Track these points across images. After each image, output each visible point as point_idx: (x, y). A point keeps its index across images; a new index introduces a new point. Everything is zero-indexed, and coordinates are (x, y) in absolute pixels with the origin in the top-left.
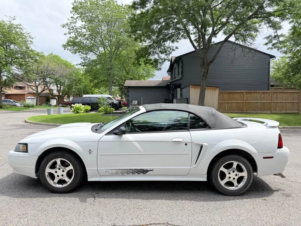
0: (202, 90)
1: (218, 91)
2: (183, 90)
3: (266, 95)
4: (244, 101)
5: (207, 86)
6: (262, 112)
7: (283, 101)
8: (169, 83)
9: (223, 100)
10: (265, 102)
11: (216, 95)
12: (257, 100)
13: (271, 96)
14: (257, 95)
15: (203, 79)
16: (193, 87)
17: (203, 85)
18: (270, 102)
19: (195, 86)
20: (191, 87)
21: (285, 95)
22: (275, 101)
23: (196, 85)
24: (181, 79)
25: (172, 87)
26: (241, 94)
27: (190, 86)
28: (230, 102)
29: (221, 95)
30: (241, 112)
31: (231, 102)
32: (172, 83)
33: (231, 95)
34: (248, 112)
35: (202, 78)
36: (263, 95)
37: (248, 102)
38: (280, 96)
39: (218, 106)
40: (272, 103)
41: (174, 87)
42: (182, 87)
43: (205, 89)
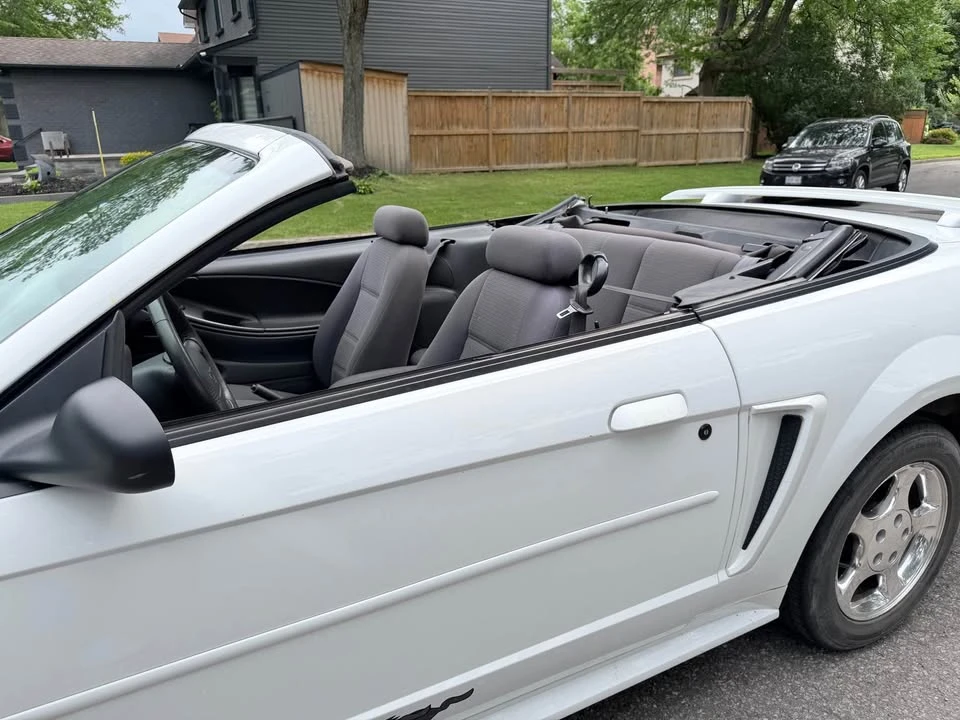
0: (352, 84)
1: (405, 89)
2: (267, 84)
3: (554, 106)
4: (488, 128)
5: (366, 69)
6: (541, 166)
7: (599, 128)
8: (203, 54)
9: (424, 128)
10: (551, 130)
11: (400, 103)
12: (528, 124)
13: (568, 111)
14: (528, 108)
15: (350, 36)
16: (313, 70)
17: (352, 64)
18: (562, 129)
19: (320, 67)
20: (306, 70)
21: (604, 107)
22: (576, 129)
23: (324, 65)
24: (253, 36)
25: (218, 69)
26: (480, 102)
27: (302, 66)
28: (445, 131)
29: (417, 106)
30: (482, 168)
31: (450, 132)
32: (217, 54)
33: (447, 106)
34: (503, 167)
35: (346, 31)
36: (543, 108)
37: (503, 130)
38: (590, 108)
39: (408, 145)
40: (570, 135)
41: (224, 68)
42: (260, 70)
43: (362, 79)
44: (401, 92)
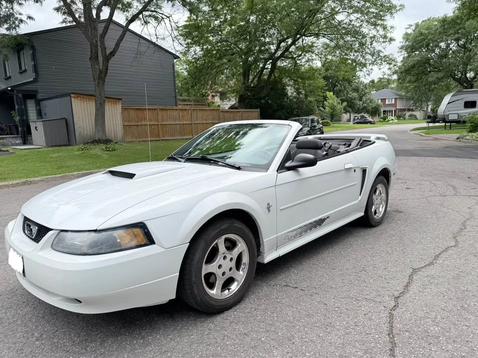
1: (120, 106)
2: (43, 103)
3: (185, 113)
4: (158, 121)
6: (182, 138)
7: (204, 122)
8: (9, 88)
9: (129, 121)
10: (185, 123)
11: (118, 112)
12: (175, 120)
13: (191, 115)
14: (175, 113)
15: (99, 83)
16: (78, 97)
17: (100, 95)
18: (190, 122)
20: (74, 97)
21: (205, 113)
22: (194, 122)
23: (84, 95)
24: (35, 80)
25: (17, 96)
26: (154, 111)
27: (72, 95)
28: (139, 123)
29: (126, 113)
30: (156, 139)
31: (142, 124)
32: (16, 89)
33: (140, 113)
34: (165, 138)
35: (97, 81)
36: (181, 114)
37: (164, 123)
38: (200, 114)
39: (122, 130)
40: (193, 125)
41: (20, 95)
42: (40, 96)
44: (119, 107)
